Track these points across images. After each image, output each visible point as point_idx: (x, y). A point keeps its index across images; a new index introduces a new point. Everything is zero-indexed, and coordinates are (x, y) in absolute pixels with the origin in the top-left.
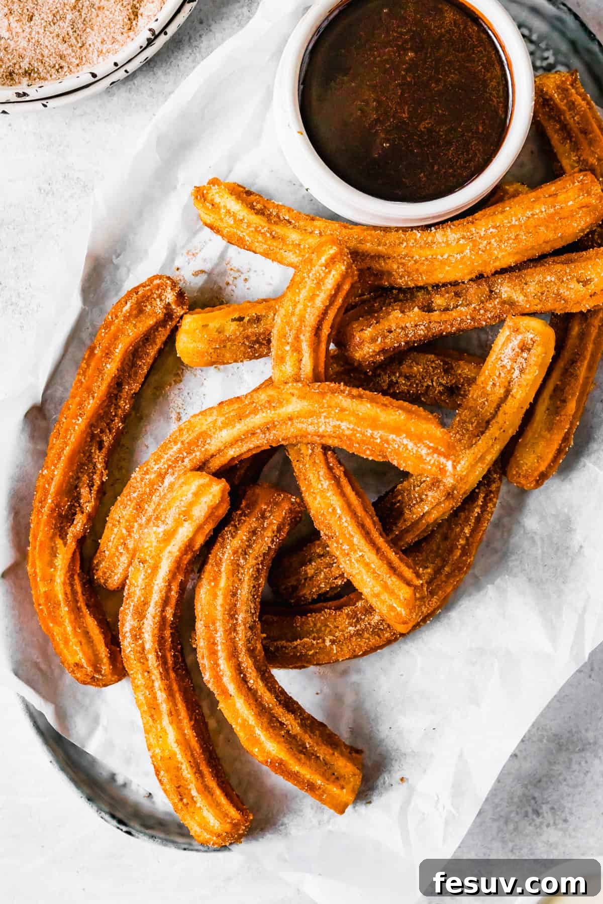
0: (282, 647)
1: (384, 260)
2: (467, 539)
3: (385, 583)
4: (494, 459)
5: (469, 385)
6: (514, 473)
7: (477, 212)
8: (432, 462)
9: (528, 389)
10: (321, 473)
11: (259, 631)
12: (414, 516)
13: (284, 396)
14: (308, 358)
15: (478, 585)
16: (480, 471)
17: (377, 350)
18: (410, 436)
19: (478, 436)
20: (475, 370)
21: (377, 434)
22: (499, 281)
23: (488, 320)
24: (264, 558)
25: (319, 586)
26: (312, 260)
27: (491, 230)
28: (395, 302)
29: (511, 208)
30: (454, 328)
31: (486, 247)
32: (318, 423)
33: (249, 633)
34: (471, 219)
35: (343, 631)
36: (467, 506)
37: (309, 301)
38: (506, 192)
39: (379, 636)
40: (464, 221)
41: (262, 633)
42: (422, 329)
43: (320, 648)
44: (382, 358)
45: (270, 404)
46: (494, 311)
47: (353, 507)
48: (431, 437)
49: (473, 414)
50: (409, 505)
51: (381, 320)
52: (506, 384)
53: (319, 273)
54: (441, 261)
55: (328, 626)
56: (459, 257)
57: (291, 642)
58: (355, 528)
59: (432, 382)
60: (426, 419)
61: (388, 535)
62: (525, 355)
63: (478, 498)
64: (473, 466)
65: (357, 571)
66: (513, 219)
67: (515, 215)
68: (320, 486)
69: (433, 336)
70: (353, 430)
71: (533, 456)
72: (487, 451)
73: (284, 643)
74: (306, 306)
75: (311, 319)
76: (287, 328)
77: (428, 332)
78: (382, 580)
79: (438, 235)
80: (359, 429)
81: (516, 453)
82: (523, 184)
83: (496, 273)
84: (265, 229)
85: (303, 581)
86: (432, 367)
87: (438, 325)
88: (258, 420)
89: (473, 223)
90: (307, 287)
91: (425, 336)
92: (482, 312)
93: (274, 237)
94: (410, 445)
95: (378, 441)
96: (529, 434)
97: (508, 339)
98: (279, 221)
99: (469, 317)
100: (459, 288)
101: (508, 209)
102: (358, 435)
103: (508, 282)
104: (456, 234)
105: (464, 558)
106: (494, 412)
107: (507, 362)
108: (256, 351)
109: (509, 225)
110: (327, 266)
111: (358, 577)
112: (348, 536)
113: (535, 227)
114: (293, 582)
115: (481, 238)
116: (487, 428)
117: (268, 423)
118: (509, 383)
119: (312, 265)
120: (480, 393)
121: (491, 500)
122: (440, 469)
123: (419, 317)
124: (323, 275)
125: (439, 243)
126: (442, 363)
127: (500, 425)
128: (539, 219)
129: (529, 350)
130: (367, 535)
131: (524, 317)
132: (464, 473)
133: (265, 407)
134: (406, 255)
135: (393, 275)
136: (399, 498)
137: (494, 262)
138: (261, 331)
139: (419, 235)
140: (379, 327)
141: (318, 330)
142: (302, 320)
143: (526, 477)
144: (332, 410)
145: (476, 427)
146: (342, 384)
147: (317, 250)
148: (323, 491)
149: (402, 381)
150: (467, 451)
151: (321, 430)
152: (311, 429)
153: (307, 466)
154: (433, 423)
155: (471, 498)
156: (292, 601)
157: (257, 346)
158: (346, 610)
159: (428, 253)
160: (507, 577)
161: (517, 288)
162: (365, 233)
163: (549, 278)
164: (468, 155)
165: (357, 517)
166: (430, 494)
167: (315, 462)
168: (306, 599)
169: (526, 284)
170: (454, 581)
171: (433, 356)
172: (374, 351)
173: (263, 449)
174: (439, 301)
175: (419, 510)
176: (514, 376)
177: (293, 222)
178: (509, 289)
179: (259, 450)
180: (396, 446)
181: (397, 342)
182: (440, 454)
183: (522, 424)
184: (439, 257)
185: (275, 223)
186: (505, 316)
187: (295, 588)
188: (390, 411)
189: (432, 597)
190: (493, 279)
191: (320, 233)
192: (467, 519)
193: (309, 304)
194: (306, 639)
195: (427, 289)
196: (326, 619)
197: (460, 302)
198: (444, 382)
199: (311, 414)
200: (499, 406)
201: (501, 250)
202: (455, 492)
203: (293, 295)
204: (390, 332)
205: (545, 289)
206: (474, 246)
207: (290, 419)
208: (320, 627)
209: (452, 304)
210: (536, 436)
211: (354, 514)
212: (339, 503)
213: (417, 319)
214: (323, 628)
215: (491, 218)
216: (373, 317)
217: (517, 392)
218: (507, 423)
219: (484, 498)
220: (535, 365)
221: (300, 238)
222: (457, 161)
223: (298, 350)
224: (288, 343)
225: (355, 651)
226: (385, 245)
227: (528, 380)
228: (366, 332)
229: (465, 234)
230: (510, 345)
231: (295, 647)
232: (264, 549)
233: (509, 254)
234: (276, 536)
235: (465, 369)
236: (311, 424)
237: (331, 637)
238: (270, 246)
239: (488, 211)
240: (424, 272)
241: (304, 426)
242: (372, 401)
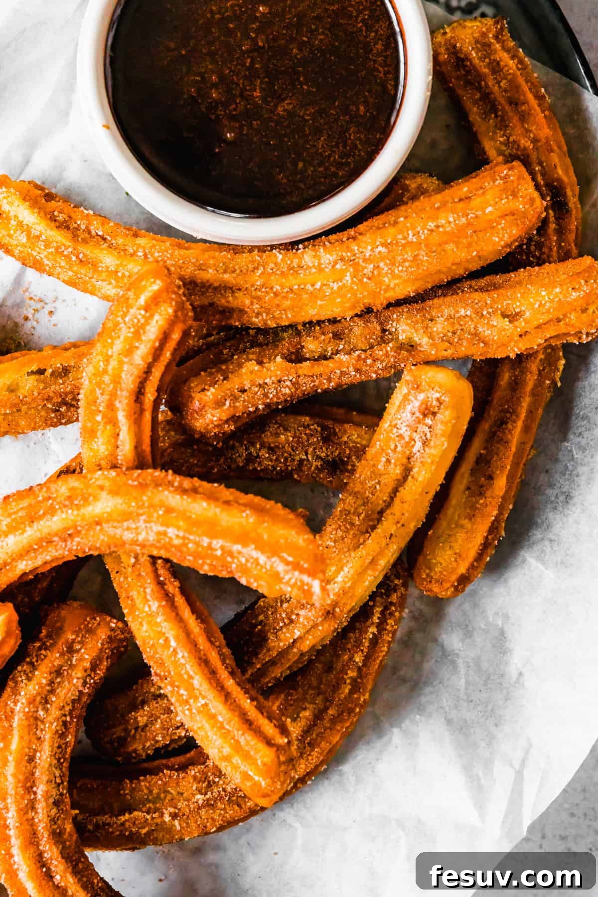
0: (104, 824)
1: (233, 292)
2: (359, 669)
3: (238, 742)
4: (392, 561)
5: (359, 458)
6: (424, 576)
7: (362, 223)
8: (293, 581)
9: (433, 468)
10: (148, 591)
11: (68, 807)
12: (281, 644)
13: (90, 490)
14: (126, 433)
15: (378, 729)
16: (370, 581)
17: (225, 418)
18: (261, 546)
19: (367, 532)
20: (367, 436)
21: (217, 543)
22: (395, 316)
23: (380, 372)
24: (73, 707)
25: (154, 739)
26: (128, 299)
27: (380, 249)
28: (252, 347)
29: (406, 218)
30: (332, 384)
31: (373, 273)
32: (137, 528)
33: (54, 811)
34: (352, 233)
35: (188, 800)
36: (357, 624)
37: (126, 356)
38: (406, 188)
39: (239, 805)
40: (344, 236)
41: (73, 808)
42: (287, 386)
43: (157, 824)
44: (232, 428)
45: (72, 503)
46: (387, 360)
47: (192, 636)
48: (291, 548)
49: (360, 502)
50: (275, 628)
51: (230, 375)
52: (405, 461)
53: (136, 318)
54: (311, 293)
55: (168, 792)
56: (335, 286)
57: (116, 816)
58: (196, 668)
59: (307, 454)
60: (286, 521)
61: (244, 672)
62: (428, 421)
63: (373, 614)
64: (360, 575)
65: (200, 725)
66: (410, 232)
67: (413, 227)
68: (147, 609)
69: (304, 394)
70: (184, 538)
71: (449, 552)
72: (381, 553)
73: (106, 818)
74: (121, 363)
75: (129, 381)
76: (98, 392)
77: (297, 389)
78: (233, 738)
79: (307, 256)
80: (192, 537)
81: (425, 549)
82: (431, 175)
83: (389, 305)
84: (70, 250)
85: (133, 731)
86: (305, 434)
87: (310, 379)
88: (55, 523)
89: (354, 238)
90: (122, 338)
91: (291, 395)
92: (369, 361)
93: (81, 261)
94: (262, 559)
95: (219, 553)
96: (443, 524)
97: (406, 398)
98: (90, 238)
99: (351, 369)
100: (339, 327)
101: (402, 219)
102: (190, 545)
103: (406, 319)
104: (332, 255)
105: (355, 696)
106: (388, 499)
107: (404, 430)
108: (62, 415)
109: (403, 242)
110: (147, 308)
111: (202, 733)
112: (186, 677)
113: (440, 245)
114: (118, 732)
115: (365, 260)
116: (379, 520)
117: (68, 529)
118: (409, 458)
119: (129, 307)
120: (369, 473)
121: (391, 614)
122: (304, 591)
123: (282, 370)
124: (142, 321)
125: (309, 268)
126: (319, 429)
127: (396, 517)
128: (445, 232)
129: (434, 414)
130: (212, 674)
131: (427, 368)
132: (349, 585)
133: (65, 506)
134: (263, 286)
135: (246, 313)
136: (261, 617)
137: (386, 291)
138: (68, 389)
139: (280, 257)
140: (227, 385)
141: (139, 394)
142: (116, 380)
143: (440, 582)
144: (156, 511)
145: (364, 520)
146: (170, 472)
147: (135, 285)
148: (151, 615)
149: (264, 454)
150: (353, 554)
151: (141, 538)
152: (128, 536)
153: (129, 579)
154: (293, 527)
155: (362, 614)
156: (120, 759)
157: (63, 409)
158: (193, 771)
159: (294, 282)
160: (418, 717)
161: (419, 326)
162: (207, 255)
163: (462, 312)
164: (345, 147)
165: (199, 651)
166: (302, 613)
167: (139, 575)
168: (139, 755)
169: (431, 320)
170: (342, 728)
171: (307, 418)
172: (220, 420)
173: (66, 560)
174: (311, 346)
175: (288, 635)
176: (415, 450)
177: (109, 238)
178: (407, 328)
179: (60, 562)
180: (243, 560)
181: (253, 406)
182: (302, 571)
183: (430, 512)
184: (309, 287)
185: (84, 241)
186: (402, 365)
187: (123, 741)
188: (235, 511)
189: (312, 750)
190: (387, 313)
191: (145, 256)
192: (358, 644)
193: (126, 360)
194: (136, 813)
195: (297, 329)
196: (165, 784)
197: (341, 347)
198: (323, 455)
199: (127, 516)
200: (395, 491)
201: (394, 276)
202: (337, 610)
203: (104, 346)
204: (243, 391)
205: (457, 326)
206: (356, 271)
207: (98, 523)
208: (159, 794)
209: (329, 349)
210: (453, 526)
211: (194, 646)
212: (172, 632)
213: (279, 373)
214: (162, 796)
215: (379, 232)
216: (220, 370)
217: (419, 472)
218: (406, 515)
219: (382, 613)
220: (442, 435)
221: (118, 262)
222: (330, 156)
223: (112, 421)
224: (100, 411)
225: (205, 827)
226: (234, 272)
227: (433, 455)
228: (209, 393)
229: (344, 254)
230: (409, 408)
231: (123, 824)
232: (73, 695)
233: (406, 281)
234: (90, 675)
235: (352, 434)
236: (128, 529)
237: (172, 810)
238: (76, 273)
239: (377, 221)
240: (289, 308)
241: (118, 532)
242: (211, 497)
